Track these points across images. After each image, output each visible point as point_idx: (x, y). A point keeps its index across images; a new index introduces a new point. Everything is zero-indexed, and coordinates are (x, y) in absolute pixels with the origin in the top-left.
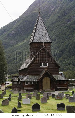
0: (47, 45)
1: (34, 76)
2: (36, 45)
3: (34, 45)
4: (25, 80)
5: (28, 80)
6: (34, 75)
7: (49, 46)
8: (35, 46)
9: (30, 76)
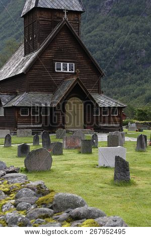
0: (73, 17)
1: (40, 94)
2: (45, 15)
3: (38, 16)
4: (20, 105)
5: (26, 105)
6: (41, 91)
7: (75, 20)
8: (40, 19)
9: (31, 94)
